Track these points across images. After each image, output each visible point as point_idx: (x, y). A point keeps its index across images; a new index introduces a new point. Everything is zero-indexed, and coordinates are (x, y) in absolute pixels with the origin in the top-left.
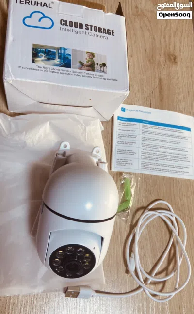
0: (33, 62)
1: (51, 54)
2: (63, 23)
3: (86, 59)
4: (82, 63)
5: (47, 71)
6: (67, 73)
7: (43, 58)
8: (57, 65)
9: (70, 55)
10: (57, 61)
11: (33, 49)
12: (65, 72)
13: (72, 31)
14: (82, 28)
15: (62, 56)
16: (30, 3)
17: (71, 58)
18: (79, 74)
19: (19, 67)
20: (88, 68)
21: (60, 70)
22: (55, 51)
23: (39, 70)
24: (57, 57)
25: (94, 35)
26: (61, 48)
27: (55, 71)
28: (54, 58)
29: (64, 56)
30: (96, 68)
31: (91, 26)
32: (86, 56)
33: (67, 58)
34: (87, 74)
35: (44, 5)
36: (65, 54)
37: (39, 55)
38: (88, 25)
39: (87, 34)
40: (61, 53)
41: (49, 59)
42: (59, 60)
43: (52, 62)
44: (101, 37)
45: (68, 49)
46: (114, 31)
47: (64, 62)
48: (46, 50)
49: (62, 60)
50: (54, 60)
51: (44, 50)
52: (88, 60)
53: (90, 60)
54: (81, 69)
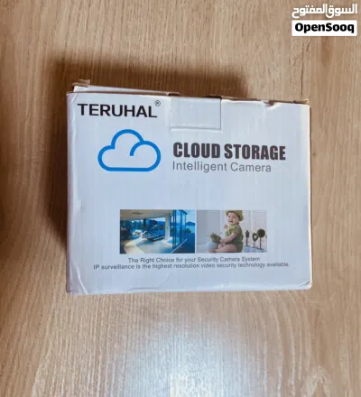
0: (122, 251)
1: (156, 229)
2: (179, 150)
3: (226, 227)
4: (216, 239)
5: (149, 267)
6: (188, 263)
7: (141, 239)
8: (168, 251)
9: (194, 224)
10: (168, 241)
11: (122, 222)
12: (183, 263)
13: (197, 166)
14: (218, 156)
15: (178, 230)
16: (110, 112)
17: (195, 230)
18: (211, 263)
19: (96, 267)
20: (228, 246)
21: (173, 260)
22: (163, 220)
23: (133, 267)
24: (168, 232)
25: (243, 168)
26: (175, 212)
27: (164, 263)
28: (161, 237)
29: (181, 228)
30: (244, 244)
31: (237, 147)
32: (225, 220)
33: (188, 231)
34: (226, 260)
35: (139, 113)
36: (184, 223)
37: (134, 233)
38: (231, 147)
39: (228, 167)
40: (175, 224)
41: (151, 241)
42: (171, 238)
43: (158, 245)
44: (258, 168)
45: (190, 211)
46: (284, 147)
47: (181, 242)
48: (147, 222)
49: (178, 239)
50: (163, 241)
51: (142, 221)
52: (228, 229)
53: (233, 227)
54: (215, 252)
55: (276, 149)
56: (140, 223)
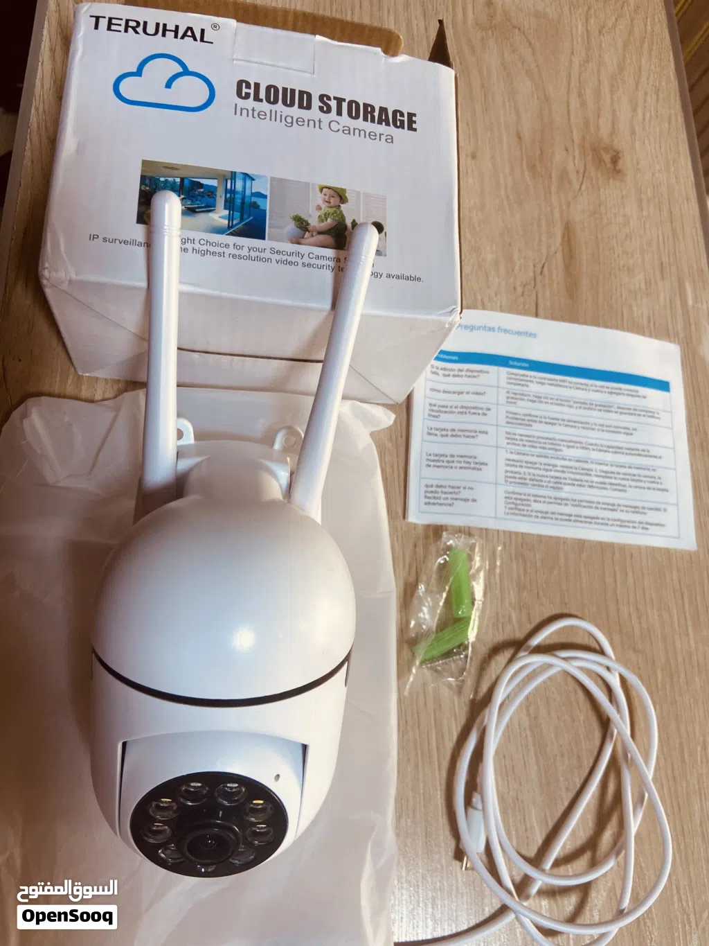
0: (142, 219)
1: (202, 195)
2: (245, 90)
3: (319, 208)
4: (302, 224)
5: (186, 250)
6: (253, 254)
8: (219, 231)
9: (265, 197)
10: (219, 216)
11: (143, 178)
12: (245, 252)
13: (274, 116)
14: (309, 107)
15: (238, 201)
16: (140, 29)
17: (267, 206)
18: (293, 259)
19: (94, 237)
20: (321, 237)
21: (227, 246)
22: (214, 183)
24: (220, 202)
25: (347, 131)
26: (233, 175)
27: (212, 249)
28: (210, 208)
29: (243, 198)
31: (340, 101)
33: (255, 205)
34: (318, 257)
35: (184, 35)
36: (248, 193)
38: (329, 98)
39: (325, 125)
40: (233, 192)
41: (193, 211)
42: (227, 212)
43: (202, 219)
44: (372, 136)
45: (259, 177)
46: (415, 115)
47: (242, 219)
48: (186, 182)
49: (237, 215)
50: (211, 214)
51: (178, 180)
52: (322, 212)
53: (331, 210)
54: (299, 243)
55: (402, 114)
56: (174, 182)
